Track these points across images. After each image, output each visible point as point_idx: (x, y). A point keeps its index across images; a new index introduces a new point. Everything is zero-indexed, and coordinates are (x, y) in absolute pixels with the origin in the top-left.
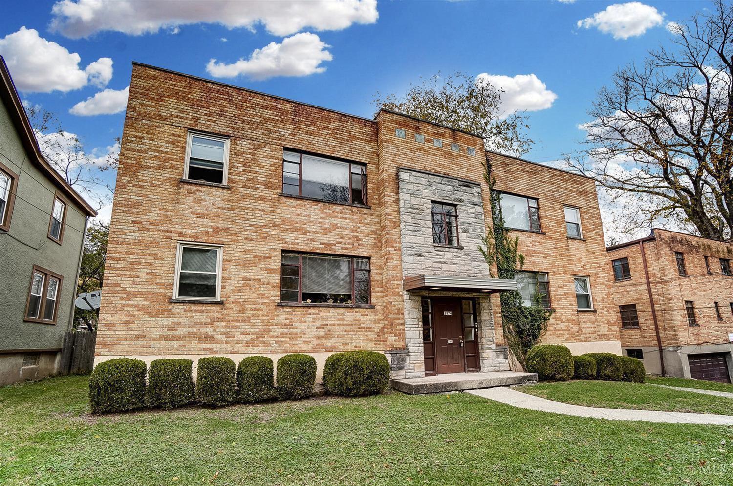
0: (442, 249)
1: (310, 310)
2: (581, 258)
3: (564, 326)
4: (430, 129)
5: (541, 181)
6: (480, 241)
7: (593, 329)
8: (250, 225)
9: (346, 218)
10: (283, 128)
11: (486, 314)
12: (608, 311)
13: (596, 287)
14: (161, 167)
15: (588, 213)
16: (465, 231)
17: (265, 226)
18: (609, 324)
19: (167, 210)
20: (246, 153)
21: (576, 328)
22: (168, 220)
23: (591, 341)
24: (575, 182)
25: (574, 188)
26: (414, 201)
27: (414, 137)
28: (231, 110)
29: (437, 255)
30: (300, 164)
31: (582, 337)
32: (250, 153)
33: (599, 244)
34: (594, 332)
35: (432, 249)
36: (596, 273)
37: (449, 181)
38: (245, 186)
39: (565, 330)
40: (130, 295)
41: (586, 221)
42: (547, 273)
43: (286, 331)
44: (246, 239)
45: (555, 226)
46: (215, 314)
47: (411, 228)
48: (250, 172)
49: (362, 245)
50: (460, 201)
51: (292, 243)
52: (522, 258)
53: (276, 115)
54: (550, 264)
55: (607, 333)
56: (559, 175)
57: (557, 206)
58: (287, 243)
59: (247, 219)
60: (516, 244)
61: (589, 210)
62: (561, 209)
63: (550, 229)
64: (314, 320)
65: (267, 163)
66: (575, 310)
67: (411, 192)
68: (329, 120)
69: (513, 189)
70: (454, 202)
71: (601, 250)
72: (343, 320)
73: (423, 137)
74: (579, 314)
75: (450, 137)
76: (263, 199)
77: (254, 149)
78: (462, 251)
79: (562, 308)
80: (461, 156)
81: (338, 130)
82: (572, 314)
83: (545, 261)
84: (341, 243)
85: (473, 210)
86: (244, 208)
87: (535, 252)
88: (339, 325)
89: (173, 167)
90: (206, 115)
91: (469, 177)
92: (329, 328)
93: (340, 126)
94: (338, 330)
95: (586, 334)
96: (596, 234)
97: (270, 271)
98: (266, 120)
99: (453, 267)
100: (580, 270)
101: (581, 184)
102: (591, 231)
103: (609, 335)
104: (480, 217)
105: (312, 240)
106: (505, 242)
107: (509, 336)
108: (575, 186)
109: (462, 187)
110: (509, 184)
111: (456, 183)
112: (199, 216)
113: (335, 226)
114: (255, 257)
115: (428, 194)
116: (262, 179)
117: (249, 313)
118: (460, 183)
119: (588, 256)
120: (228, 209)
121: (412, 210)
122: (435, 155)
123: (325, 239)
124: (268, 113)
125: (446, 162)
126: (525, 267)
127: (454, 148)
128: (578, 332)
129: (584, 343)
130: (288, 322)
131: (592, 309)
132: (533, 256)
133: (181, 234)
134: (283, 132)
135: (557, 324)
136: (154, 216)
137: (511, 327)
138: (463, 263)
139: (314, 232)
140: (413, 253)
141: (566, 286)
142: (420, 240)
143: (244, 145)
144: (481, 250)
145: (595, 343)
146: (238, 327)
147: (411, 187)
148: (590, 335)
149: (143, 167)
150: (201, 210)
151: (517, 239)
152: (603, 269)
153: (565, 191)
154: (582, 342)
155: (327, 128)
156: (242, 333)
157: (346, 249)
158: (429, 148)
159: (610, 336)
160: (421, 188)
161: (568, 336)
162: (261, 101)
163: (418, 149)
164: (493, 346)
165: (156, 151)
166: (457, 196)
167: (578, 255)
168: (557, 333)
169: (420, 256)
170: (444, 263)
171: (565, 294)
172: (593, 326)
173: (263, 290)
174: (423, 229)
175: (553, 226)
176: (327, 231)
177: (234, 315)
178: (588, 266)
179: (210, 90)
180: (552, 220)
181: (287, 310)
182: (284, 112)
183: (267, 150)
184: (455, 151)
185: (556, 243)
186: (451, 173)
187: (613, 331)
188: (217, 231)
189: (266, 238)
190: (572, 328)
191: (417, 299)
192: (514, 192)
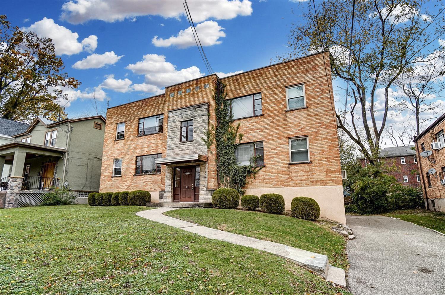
0: (183, 144)
1: (142, 177)
2: (300, 123)
3: (273, 176)
4: (185, 85)
5: (265, 79)
6: (203, 135)
7: (305, 177)
8: (129, 150)
9: (154, 139)
10: (138, 112)
11: (202, 172)
12: (328, 161)
13: (315, 143)
14: (111, 138)
15: (315, 83)
16: (195, 132)
17: (132, 149)
18: (328, 171)
19: (112, 150)
20: (129, 126)
21: (286, 177)
22: (112, 153)
23: (301, 186)
24: (303, 64)
25: (300, 69)
26: (173, 125)
27: (178, 94)
28: (126, 112)
29: (181, 147)
30: (144, 123)
31: (292, 183)
32: (130, 125)
33: (325, 106)
34: (307, 179)
35: (178, 145)
36: (316, 132)
37: (189, 109)
38: (128, 137)
39: (274, 179)
40: (105, 176)
41: (310, 92)
42: (263, 141)
43: (135, 184)
44: (128, 155)
45: (274, 107)
46: (120, 180)
47: (170, 137)
48: (129, 132)
49: (159, 149)
50: (194, 117)
51: (139, 153)
52: (241, 136)
53: (137, 108)
54: (265, 135)
55: (324, 179)
56: (284, 66)
57: (278, 91)
58: (137, 154)
59: (128, 148)
60: (238, 128)
61: (316, 81)
62: (283, 91)
63: (269, 111)
64: (143, 180)
65: (133, 127)
66: (286, 164)
67: (172, 121)
68: (152, 101)
69: (241, 93)
70: (191, 119)
71: (327, 111)
72: (151, 179)
73: (181, 91)
74: (291, 166)
75: (195, 84)
76: (132, 140)
77: (131, 123)
78: (193, 142)
79: (273, 164)
80: (200, 91)
81: (155, 104)
82: (283, 167)
83: (260, 133)
84: (152, 150)
85: (201, 119)
86: (127, 145)
87: (252, 129)
88: (150, 181)
89: (114, 137)
90: (121, 117)
91: (203, 101)
92: (147, 182)
93: (155, 102)
94: (149, 184)
95: (297, 181)
96: (322, 98)
97: (132, 164)
98: (134, 111)
99: (187, 151)
100: (296, 134)
101: (309, 62)
102: (317, 97)
103: (326, 180)
104: (205, 121)
105: (144, 151)
106: (230, 129)
107: (226, 184)
108: (302, 67)
109: (196, 109)
110: (237, 92)
111: (192, 108)
112: (118, 150)
113: (151, 143)
114: (129, 160)
115: (179, 119)
116: (132, 133)
117: (127, 179)
118: (195, 107)
119: (309, 119)
120: (124, 146)
121: (172, 129)
122: (186, 98)
123: (148, 149)
124: (135, 109)
125: (191, 99)
126: (242, 141)
127: (196, 89)
128: (287, 180)
129: (293, 188)
130: (136, 181)
131: (309, 161)
132: (251, 133)
133: (114, 157)
134: (138, 113)
135: (266, 175)
136: (109, 153)
137: (228, 179)
138: (193, 148)
139: (145, 148)
140: (170, 148)
141: (279, 147)
142: (174, 142)
143: (128, 122)
144: (203, 139)
145: (307, 187)
146: (124, 184)
147: (172, 119)
148: (302, 181)
149: (108, 139)
150: (118, 148)
151: (239, 125)
152: (327, 126)
153: (289, 76)
154: (291, 186)
155: (151, 105)
156: (125, 186)
157: (154, 151)
158: (184, 95)
159: (328, 182)
160: (176, 117)
161: (276, 183)
162: (133, 105)
163: (178, 99)
164: (205, 189)
165: (111, 133)
166: (193, 115)
167: (296, 121)
168: (266, 182)
169: (173, 149)
170: (183, 150)
171: (277, 153)
172: (306, 174)
173: (131, 171)
174: (175, 137)
175: (272, 107)
176: (148, 146)
177: (124, 180)
178: (307, 128)
179: (122, 108)
180: (271, 103)
181: (136, 177)
182: (139, 106)
183: (134, 122)
184: (197, 90)
185: (273, 119)
186: (193, 103)
187: (333, 177)
188: (121, 154)
189: (132, 153)
190: (281, 177)
191: (170, 168)
192: (241, 95)
